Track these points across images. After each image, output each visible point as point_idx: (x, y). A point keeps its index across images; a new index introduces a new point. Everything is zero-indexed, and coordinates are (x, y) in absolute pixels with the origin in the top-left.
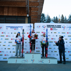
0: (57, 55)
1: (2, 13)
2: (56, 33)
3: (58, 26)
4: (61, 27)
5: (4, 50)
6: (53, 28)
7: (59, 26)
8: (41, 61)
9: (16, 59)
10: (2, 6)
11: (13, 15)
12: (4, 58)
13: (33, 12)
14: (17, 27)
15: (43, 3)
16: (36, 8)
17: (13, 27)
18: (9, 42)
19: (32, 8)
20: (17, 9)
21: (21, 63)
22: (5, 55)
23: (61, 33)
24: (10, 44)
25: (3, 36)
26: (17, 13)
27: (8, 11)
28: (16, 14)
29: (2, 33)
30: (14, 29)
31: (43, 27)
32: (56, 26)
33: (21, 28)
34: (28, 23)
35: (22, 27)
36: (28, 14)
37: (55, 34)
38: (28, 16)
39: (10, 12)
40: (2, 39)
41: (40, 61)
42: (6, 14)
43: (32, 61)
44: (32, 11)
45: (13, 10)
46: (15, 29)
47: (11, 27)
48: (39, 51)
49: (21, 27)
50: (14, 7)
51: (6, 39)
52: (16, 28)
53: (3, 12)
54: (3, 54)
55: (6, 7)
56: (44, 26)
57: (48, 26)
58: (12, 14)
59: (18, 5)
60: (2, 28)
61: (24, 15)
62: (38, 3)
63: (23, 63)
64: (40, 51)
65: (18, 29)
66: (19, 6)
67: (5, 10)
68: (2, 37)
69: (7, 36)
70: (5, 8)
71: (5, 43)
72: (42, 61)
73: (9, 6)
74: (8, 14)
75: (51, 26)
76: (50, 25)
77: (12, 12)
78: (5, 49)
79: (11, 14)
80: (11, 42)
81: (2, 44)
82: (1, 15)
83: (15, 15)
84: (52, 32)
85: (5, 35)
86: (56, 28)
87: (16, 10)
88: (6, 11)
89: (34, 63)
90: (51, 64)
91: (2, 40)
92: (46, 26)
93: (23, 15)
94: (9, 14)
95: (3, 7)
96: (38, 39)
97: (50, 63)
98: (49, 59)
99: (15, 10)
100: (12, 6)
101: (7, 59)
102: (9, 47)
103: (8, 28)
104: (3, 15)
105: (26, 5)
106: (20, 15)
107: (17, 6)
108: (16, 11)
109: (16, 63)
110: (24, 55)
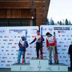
0: (67, 61)
1: (4, 16)
3: (66, 28)
4: (70, 29)
5: (7, 56)
6: (60, 30)
7: (68, 28)
9: (21, 66)
10: (5, 8)
11: (17, 18)
12: (7, 65)
14: (21, 30)
15: (49, 4)
16: (41, 10)
17: (16, 30)
18: (13, 47)
19: (37, 10)
20: (20, 11)
21: (26, 70)
22: (8, 62)
23: (70, 36)
24: (13, 49)
25: (6, 40)
27: (11, 13)
28: (19, 17)
29: (5, 37)
30: (18, 32)
31: (50, 30)
32: (64, 28)
34: (33, 25)
35: (27, 30)
36: (32, 16)
38: (33, 18)
39: (13, 15)
40: (4, 44)
41: (48, 68)
42: (9, 17)
43: (39, 68)
44: (37, 13)
45: (17, 12)
46: (19, 33)
47: (15, 31)
48: (46, 57)
49: (25, 30)
50: (18, 9)
51: (9, 44)
53: (6, 15)
54: (6, 60)
55: (9, 9)
56: (51, 29)
57: (56, 29)
58: (15, 17)
59: (22, 7)
60: (5, 31)
61: (28, 17)
62: (44, 4)
64: (47, 57)
65: (22, 32)
66: (23, 8)
67: (8, 13)
68: (5, 42)
69: (10, 40)
70: (8, 11)
71: (8, 48)
72: (50, 68)
73: (12, 8)
74: (11, 17)
75: (58, 28)
76: (57, 28)
77: (16, 15)
78: (8, 54)
79: (14, 17)
80: (15, 47)
81: (4, 49)
82: (4, 18)
83: (19, 18)
84: (59, 35)
85: (8, 39)
86: (65, 31)
87: (20, 12)
88: (9, 14)
91: (4, 45)
92: (53, 29)
93: (27, 18)
95: (6, 10)
97: (59, 71)
98: (58, 66)
99: (19, 12)
100: (16, 8)
101: (11, 65)
102: (12, 52)
103: (11, 31)
104: (6, 18)
105: (31, 6)
106: (24, 18)
107: (21, 8)
109: (20, 70)
110: (29, 61)
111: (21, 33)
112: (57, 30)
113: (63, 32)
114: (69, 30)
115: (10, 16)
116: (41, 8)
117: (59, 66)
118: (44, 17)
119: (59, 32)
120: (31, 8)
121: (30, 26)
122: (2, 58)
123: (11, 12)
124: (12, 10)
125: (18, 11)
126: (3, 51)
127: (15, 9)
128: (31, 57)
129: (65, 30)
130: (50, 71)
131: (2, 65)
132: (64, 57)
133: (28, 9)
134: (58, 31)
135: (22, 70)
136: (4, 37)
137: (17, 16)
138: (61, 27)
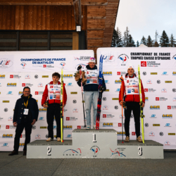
1: (8, 24)
2: (156, 73)
3: (161, 54)
4: (171, 56)
6: (147, 61)
7: (166, 54)
8: (118, 152)
9: (49, 147)
10: (10, 4)
11: (40, 29)
13: (92, 18)
14: (50, 60)
17: (38, 60)
19: (89, 10)
20: (48, 12)
21: (63, 157)
23: (170, 73)
26: (49, 23)
27: (25, 17)
28: (46, 27)
29: (12, 76)
30: (42, 65)
31: (121, 59)
32: (156, 54)
33: (60, 62)
34: (80, 48)
35: (64, 59)
36: (78, 25)
37: (155, 78)
38: (79, 29)
39: (31, 21)
40: (10, 93)
42: (20, 27)
43: (93, 150)
44: (89, 16)
45: (40, 15)
46: (45, 66)
48: (111, 124)
49: (61, 60)
51: (21, 93)
52: (47, 63)
53: (13, 22)
55: (20, 6)
56: (123, 57)
58: (35, 26)
59: (52, 1)
60: (10, 63)
61: (68, 27)
63: (69, 157)
64: (114, 125)
65: (52, 65)
66: (54, 4)
67: (17, 17)
68: (11, 89)
69: (24, 85)
70: (17, 11)
72: (121, 152)
73: (27, 4)
75: (141, 56)
76: (138, 54)
77: (37, 21)
79: (33, 27)
82: (8, 29)
83: (44, 29)
85: (19, 81)
86: (157, 61)
87: (46, 14)
88: (20, 18)
89: (98, 157)
90: (145, 159)
91: (10, 95)
92: (130, 56)
93: (66, 29)
94: (28, 25)
95: (13, 8)
96: (108, 90)
97: (142, 157)
98: (140, 147)
99: (44, 14)
100: (36, 4)
103: (26, 62)
104: (12, 29)
106: (57, 29)
107: (49, 3)
108: (46, 18)
109: (49, 157)
110: (69, 136)
111: (50, 66)
112: (139, 58)
113: (154, 64)
114: (169, 58)
115: (22, 23)
116: (99, 3)
117: (143, 147)
118: (107, 26)
119: (143, 64)
120: (73, 3)
121: (71, 49)
122: (4, 128)
123: (25, 14)
124: (26, 8)
125: (42, 12)
126: (6, 110)
127: (34, 6)
128: (75, 124)
129: (159, 58)
130: (120, 157)
131: (5, 144)
132: (155, 125)
133: (67, 6)
134: (142, 62)
135: (54, 156)
136: (8, 76)
137: (39, 23)
138: (148, 52)
